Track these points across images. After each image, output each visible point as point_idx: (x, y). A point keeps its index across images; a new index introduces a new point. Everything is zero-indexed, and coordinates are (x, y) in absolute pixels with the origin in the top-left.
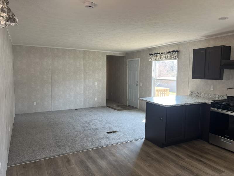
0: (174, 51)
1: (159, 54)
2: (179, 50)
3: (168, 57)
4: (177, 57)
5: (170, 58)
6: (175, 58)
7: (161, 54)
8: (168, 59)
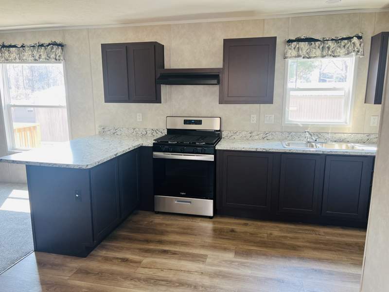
0: (55, 44)
1: (15, 46)
2: (64, 43)
3: (40, 55)
4: (62, 58)
5: (46, 59)
6: (59, 60)
7: (21, 49)
8: (41, 60)
